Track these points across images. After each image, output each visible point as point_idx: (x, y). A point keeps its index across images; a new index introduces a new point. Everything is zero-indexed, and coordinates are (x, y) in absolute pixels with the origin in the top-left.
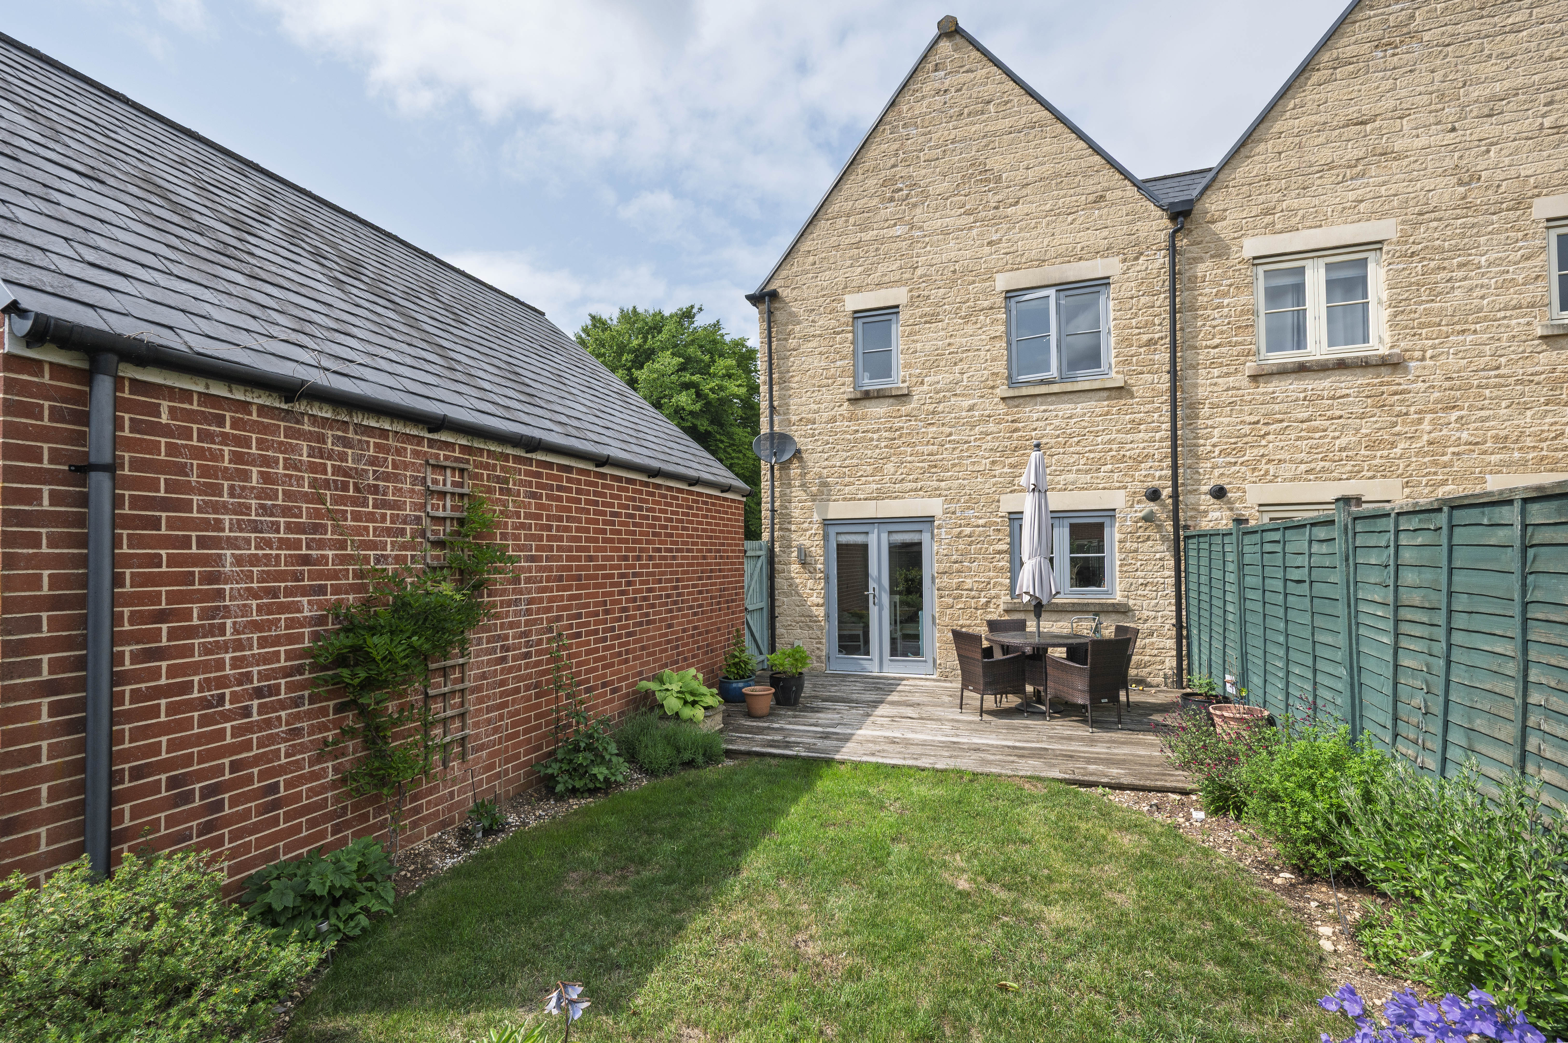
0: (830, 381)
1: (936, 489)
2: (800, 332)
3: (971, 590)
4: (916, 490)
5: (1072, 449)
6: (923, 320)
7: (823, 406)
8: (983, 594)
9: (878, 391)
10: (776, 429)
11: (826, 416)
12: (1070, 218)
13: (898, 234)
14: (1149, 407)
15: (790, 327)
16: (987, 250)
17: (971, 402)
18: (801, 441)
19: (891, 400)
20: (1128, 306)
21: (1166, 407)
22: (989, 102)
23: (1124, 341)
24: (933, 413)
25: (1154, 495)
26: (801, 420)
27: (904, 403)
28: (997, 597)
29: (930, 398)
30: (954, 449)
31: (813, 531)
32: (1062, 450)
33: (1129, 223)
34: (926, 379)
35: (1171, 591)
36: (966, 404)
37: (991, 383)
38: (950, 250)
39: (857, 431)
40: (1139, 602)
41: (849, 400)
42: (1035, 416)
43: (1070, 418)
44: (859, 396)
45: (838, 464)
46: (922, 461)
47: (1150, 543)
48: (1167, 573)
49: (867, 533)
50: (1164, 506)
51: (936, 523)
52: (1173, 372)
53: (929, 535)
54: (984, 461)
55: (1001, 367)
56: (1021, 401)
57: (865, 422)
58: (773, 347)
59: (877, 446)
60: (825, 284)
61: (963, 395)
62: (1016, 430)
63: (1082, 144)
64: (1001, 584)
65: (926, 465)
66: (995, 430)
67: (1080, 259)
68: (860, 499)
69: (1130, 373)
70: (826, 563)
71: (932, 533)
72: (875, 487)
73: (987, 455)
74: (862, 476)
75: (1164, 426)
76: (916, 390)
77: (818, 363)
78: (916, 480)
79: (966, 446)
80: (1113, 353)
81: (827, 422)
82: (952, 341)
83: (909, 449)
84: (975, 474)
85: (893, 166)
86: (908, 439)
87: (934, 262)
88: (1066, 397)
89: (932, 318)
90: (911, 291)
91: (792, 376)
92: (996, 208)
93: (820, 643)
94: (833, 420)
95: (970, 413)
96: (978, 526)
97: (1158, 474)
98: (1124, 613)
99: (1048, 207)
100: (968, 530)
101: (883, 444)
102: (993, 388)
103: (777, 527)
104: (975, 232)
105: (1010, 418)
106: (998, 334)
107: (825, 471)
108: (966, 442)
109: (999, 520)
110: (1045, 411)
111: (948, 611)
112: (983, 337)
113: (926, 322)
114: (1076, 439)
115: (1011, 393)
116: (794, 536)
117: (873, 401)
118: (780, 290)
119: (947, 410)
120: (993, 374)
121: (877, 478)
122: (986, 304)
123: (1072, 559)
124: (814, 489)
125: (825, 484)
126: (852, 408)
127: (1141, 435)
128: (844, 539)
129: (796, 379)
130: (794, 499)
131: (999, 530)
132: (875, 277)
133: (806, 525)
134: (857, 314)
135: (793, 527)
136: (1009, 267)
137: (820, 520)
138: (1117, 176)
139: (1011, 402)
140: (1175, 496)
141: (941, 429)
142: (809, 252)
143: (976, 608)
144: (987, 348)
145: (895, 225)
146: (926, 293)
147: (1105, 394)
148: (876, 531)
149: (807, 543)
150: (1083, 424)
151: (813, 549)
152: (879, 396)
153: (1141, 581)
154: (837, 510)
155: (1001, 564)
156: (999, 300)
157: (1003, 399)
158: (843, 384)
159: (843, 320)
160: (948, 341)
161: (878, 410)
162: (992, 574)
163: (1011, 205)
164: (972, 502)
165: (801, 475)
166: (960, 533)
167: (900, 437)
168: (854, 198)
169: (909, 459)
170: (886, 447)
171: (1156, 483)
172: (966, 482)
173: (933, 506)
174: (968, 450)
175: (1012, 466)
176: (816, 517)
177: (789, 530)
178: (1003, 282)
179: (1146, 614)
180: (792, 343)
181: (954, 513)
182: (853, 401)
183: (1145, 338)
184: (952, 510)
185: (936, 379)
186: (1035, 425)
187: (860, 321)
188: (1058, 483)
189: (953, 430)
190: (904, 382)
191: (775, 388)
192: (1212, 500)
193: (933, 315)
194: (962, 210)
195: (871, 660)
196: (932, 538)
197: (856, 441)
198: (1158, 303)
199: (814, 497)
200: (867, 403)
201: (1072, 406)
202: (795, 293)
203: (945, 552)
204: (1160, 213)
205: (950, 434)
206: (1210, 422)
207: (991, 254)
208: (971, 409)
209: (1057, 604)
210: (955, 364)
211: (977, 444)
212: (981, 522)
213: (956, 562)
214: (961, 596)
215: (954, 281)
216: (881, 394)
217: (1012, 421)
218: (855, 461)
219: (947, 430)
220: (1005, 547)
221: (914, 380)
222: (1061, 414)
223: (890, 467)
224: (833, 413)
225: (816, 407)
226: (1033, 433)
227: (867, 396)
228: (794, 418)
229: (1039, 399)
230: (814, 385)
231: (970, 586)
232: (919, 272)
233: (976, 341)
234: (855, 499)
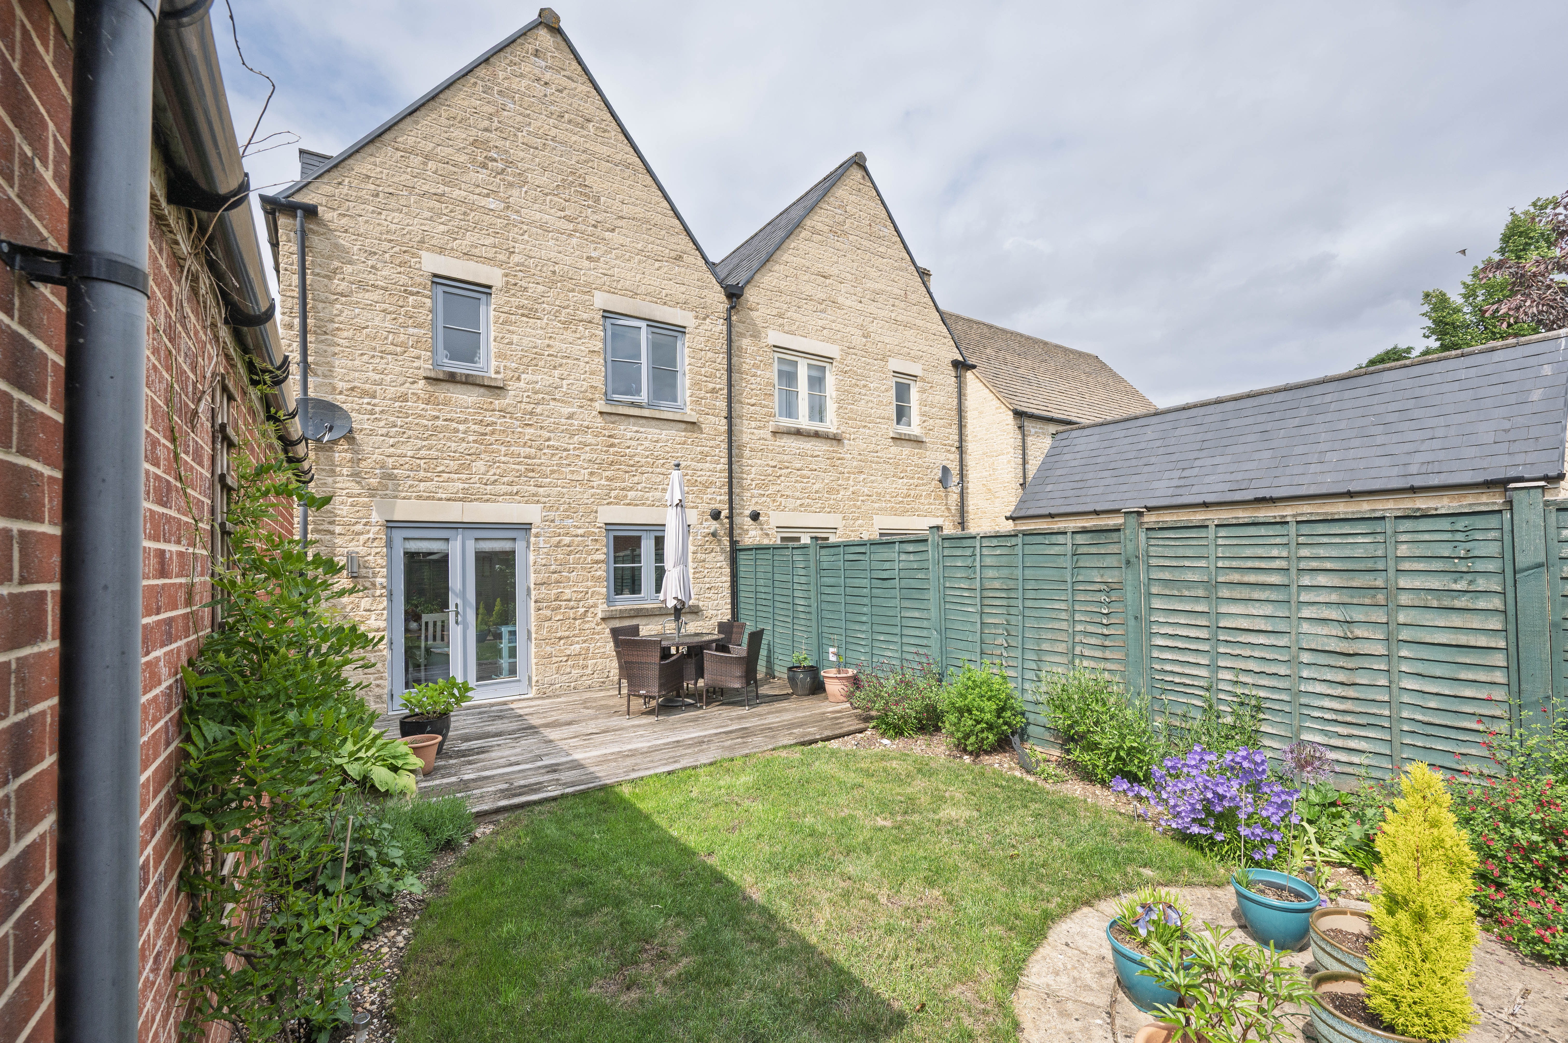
0: (399, 349)
1: (534, 495)
2: (352, 274)
3: (569, 600)
4: (511, 494)
5: (658, 470)
6: (520, 312)
7: (388, 378)
8: (581, 604)
9: (467, 376)
10: (311, 394)
11: (391, 391)
12: (657, 264)
13: (492, 207)
14: (712, 443)
15: (336, 264)
16: (586, 263)
17: (570, 410)
18: (353, 417)
19: (482, 390)
20: (699, 356)
21: (724, 446)
22: (589, 121)
23: (696, 384)
24: (531, 413)
25: (716, 515)
26: (352, 389)
27: (498, 397)
28: (595, 606)
29: (528, 397)
30: (553, 455)
31: (371, 535)
32: (650, 470)
33: (700, 288)
34: (523, 376)
35: (727, 593)
36: (566, 411)
37: (590, 396)
38: (548, 248)
39: (438, 417)
40: (706, 603)
41: (426, 378)
42: (629, 435)
43: (657, 441)
44: (441, 376)
45: (410, 453)
46: (518, 464)
47: (713, 554)
48: (724, 579)
49: (447, 540)
50: (722, 524)
51: (533, 531)
52: (729, 418)
53: (524, 544)
54: (583, 471)
55: (598, 381)
56: (617, 418)
57: (449, 409)
58: (308, 282)
59: (463, 440)
60: (393, 227)
61: (563, 401)
62: (612, 445)
63: (665, 204)
64: (599, 593)
65: (522, 468)
66: (593, 441)
67: (665, 303)
68: (440, 499)
69: (700, 412)
70: (390, 576)
71: (528, 543)
72: (461, 486)
73: (586, 465)
74: (443, 472)
75: (722, 460)
76: (512, 385)
77: (379, 321)
78: (510, 484)
79: (565, 453)
80: (688, 393)
81: (394, 400)
82: (551, 343)
83: (503, 449)
84: (574, 484)
85: (486, 130)
86: (502, 437)
87: (532, 254)
88: (653, 423)
89: (530, 313)
90: (506, 275)
91: (338, 329)
92: (595, 226)
93: (381, 678)
94: (404, 398)
95: (570, 421)
96: (577, 536)
97: (718, 498)
98: (696, 613)
99: (639, 246)
100: (567, 540)
101: (471, 438)
102: (591, 400)
103: (310, 527)
104: (574, 241)
105: (607, 433)
106: (596, 349)
107: (391, 460)
108: (565, 450)
109: (597, 530)
110: (637, 432)
111: (547, 624)
112: (583, 348)
113: (523, 315)
114: (662, 461)
115: (608, 409)
116: (339, 541)
117: (459, 386)
118: (320, 209)
119: (546, 413)
120: (592, 387)
121: (464, 476)
122: (585, 316)
123: (656, 567)
124: (374, 482)
125: (391, 477)
126: (430, 388)
127: (708, 465)
128: (413, 546)
129: (345, 334)
130: (339, 492)
131: (596, 540)
132: (464, 244)
133: (359, 528)
134: (437, 279)
135: (338, 529)
136: (606, 288)
137: (381, 521)
138: (691, 244)
139: (608, 418)
140: (730, 517)
141: (539, 432)
142: (369, 177)
143: (575, 619)
144: (587, 359)
145: (488, 196)
146: (524, 284)
147: (683, 426)
148: (460, 537)
149: (362, 550)
150: (667, 449)
151: (370, 558)
152: (469, 382)
153: (708, 586)
154: (408, 510)
155: (598, 573)
156: (598, 317)
157: (601, 413)
158: (418, 358)
159: (418, 280)
160: (547, 342)
161: (467, 398)
162: (589, 584)
163: (608, 230)
164: (571, 511)
165: (351, 461)
166: (559, 542)
167: (493, 433)
168: (435, 140)
169: (503, 459)
170: (475, 441)
171: (718, 506)
172: (565, 490)
173: (531, 513)
174: (567, 458)
175: (609, 479)
176: (375, 517)
177: (332, 533)
178: (601, 300)
179: (711, 612)
180: (340, 285)
181: (553, 521)
182: (431, 380)
183: (711, 386)
184: (551, 518)
185: (535, 378)
186: (629, 443)
187: (440, 289)
188: (647, 499)
189: (552, 435)
190: (497, 372)
191: (310, 338)
192: (752, 522)
193: (531, 310)
194: (563, 214)
196: (528, 547)
197: (435, 428)
198: (718, 360)
199: (372, 492)
200: (451, 387)
201: (658, 431)
202: (344, 221)
203: (544, 562)
204: (720, 288)
205: (549, 439)
206: (750, 462)
207: (590, 269)
208: (570, 417)
209: (647, 609)
210: (555, 367)
211: (576, 453)
212: (580, 531)
213: (555, 572)
214: (560, 607)
215: (554, 282)
216: (470, 380)
217: (609, 436)
218: (434, 453)
219: (547, 435)
220: (603, 557)
221: (510, 374)
222: (649, 437)
223: (479, 466)
224: (403, 389)
225: (377, 377)
226: (627, 451)
227: (452, 378)
228: (341, 385)
229: (632, 420)
230: (375, 349)
231: (569, 597)
232: (516, 258)
233: (575, 350)
234: (433, 498)
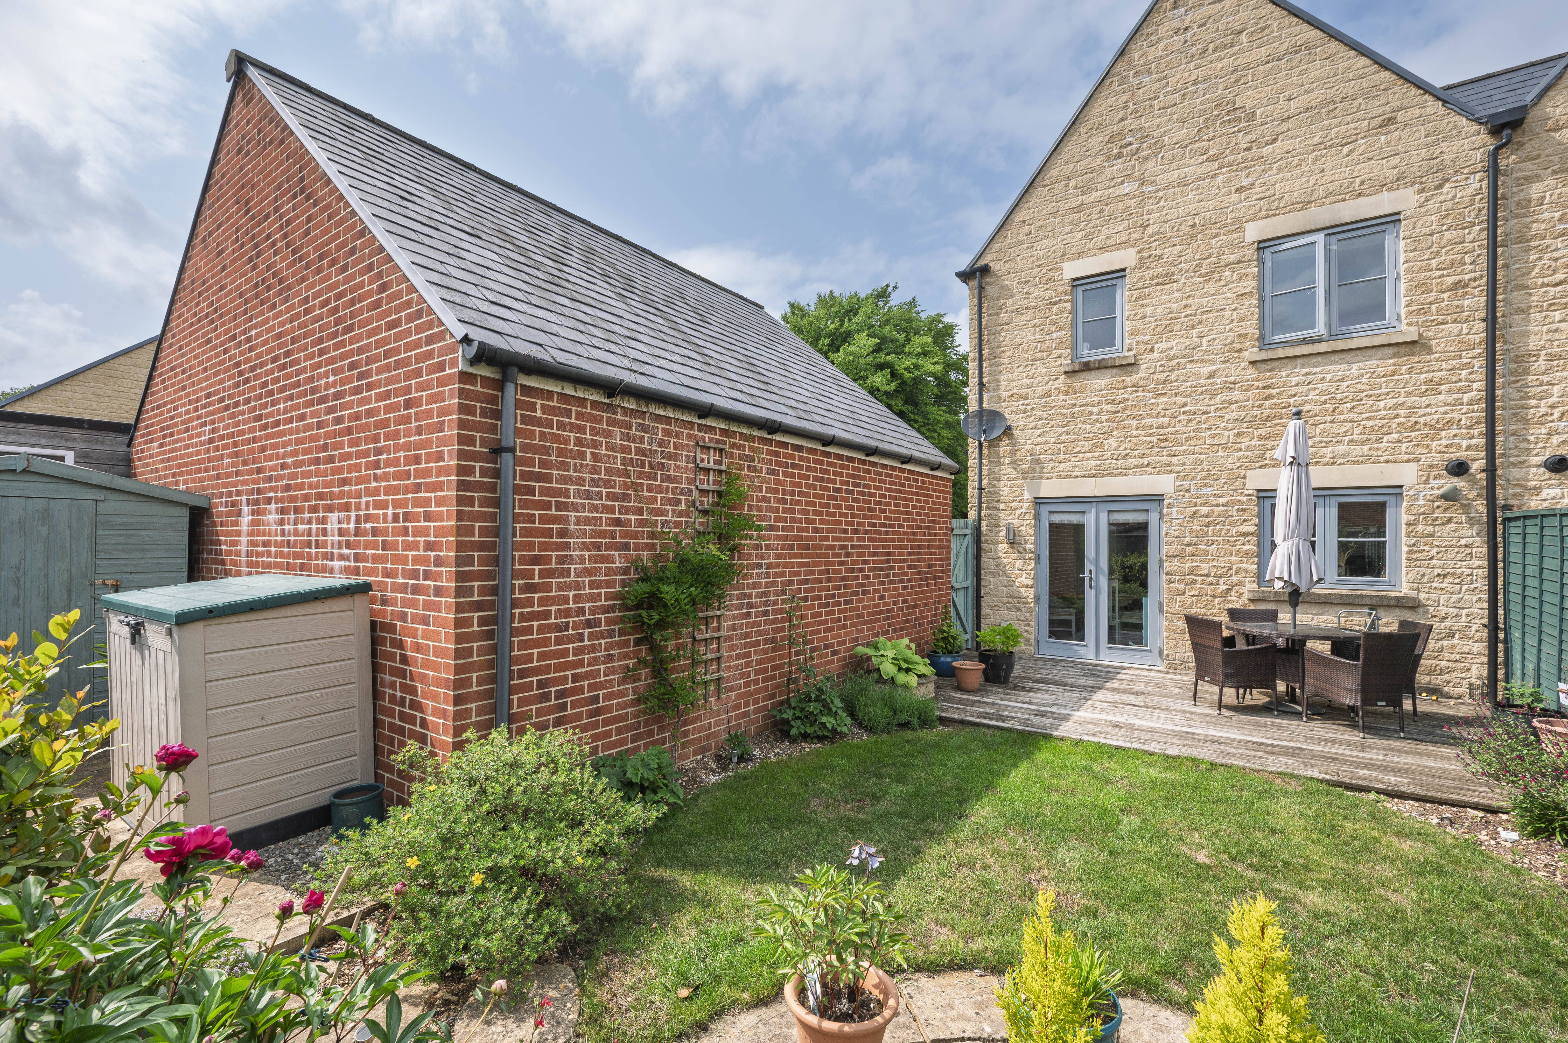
0: (1045, 354)
1: (1166, 465)
2: (1012, 305)
3: (1208, 575)
4: (1142, 466)
5: (1342, 417)
6: (1154, 282)
7: (1036, 381)
8: (1222, 581)
9: (1100, 361)
10: (985, 406)
11: (1039, 390)
12: (1345, 150)
13: (1126, 191)
14: (1454, 363)
15: (1002, 301)
16: (1235, 197)
17: (1212, 368)
18: (1012, 418)
19: (1115, 371)
20: (1425, 245)
21: (1479, 364)
22: (1240, 32)
23: (1420, 287)
24: (1165, 382)
25: (1459, 469)
26: (1012, 396)
27: (1130, 373)
28: (1241, 584)
29: (1161, 366)
30: (1189, 421)
31: (1023, 510)
32: (1329, 419)
33: (1428, 146)
34: (1156, 346)
35: (1482, 585)
36: (1206, 370)
37: (1238, 346)
38: (1190, 201)
39: (1075, 405)
40: (1434, 597)
41: (1066, 373)
42: (1294, 380)
43: (1342, 380)
44: (1077, 368)
45: (1052, 440)
46: (1150, 435)
47: (1452, 526)
48: (1476, 563)
49: (1084, 512)
50: (1473, 481)
51: (1166, 502)
52: (1491, 320)
53: (1157, 515)
54: (1226, 433)
55: (1251, 328)
56: (1276, 363)
57: (1084, 395)
58: (984, 323)
59: (1097, 421)
60: (1041, 253)
61: (1202, 361)
62: (1269, 397)
63: (1364, 61)
64: (1246, 571)
65: (1154, 439)
66: (1242, 398)
67: (1359, 195)
68: (1076, 477)
69: (1427, 325)
70: (1037, 543)
71: (1161, 513)
72: (1094, 463)
73: (1231, 426)
74: (1079, 452)
75: (1475, 386)
76: (1144, 359)
77: (1031, 336)
78: (1142, 456)
79: (1204, 417)
80: (1404, 301)
81: (1041, 397)
82: (1189, 302)
83: (1135, 423)
84: (1214, 449)
85: (1122, 120)
86: (1135, 412)
87: (1168, 217)
88: (1336, 357)
89: (1166, 279)
90: (1140, 252)
91: (1003, 352)
92: (1248, 149)
93: (1029, 625)
94: (1048, 394)
95: (1211, 381)
96: (1218, 505)
97: (1465, 443)
98: (1412, 608)
99: (1316, 140)
100: (1205, 510)
101: (1104, 418)
102: (1239, 351)
103: (984, 505)
104: (1220, 179)
105: (1261, 384)
106: (1247, 291)
107: (1038, 448)
108: (1204, 413)
109: (1245, 499)
110: (1307, 374)
111: (1179, 598)
112: (1229, 295)
113: (1157, 284)
114: (1349, 405)
115: (1263, 356)
116: (1002, 515)
117: (1093, 372)
118: (991, 265)
119: (1182, 378)
120: (1240, 336)
121: (1097, 454)
122: (1232, 258)
123: (1339, 542)
124: (1025, 467)
125: (1037, 462)
126: (1069, 381)
127: (1442, 397)
128: (1057, 519)
129: (1008, 354)
130: (1003, 478)
131: (1244, 510)
132: (1098, 241)
133: (1015, 504)
134: (1076, 282)
135: (1002, 506)
136: (1263, 213)
137: (1031, 498)
138: (1414, 91)
139: (1263, 366)
140: (1491, 469)
141: (1174, 399)
142: (1024, 221)
143: (1213, 596)
144: (1233, 307)
145: (1123, 182)
146: (1158, 252)
147: (1391, 351)
148: (1094, 510)
149: (1017, 522)
150: (1359, 387)
151: (1023, 528)
152: (1102, 366)
153: (1437, 571)
154: (1049, 488)
155: (1246, 548)
156: (1250, 253)
157: (1253, 363)
158: (1060, 357)
159: (1060, 289)
160: (1184, 302)
161: (1099, 381)
162: (1233, 559)
163: (1267, 144)
164: (1210, 479)
165: (1011, 452)
166: (1195, 513)
167: (1125, 409)
168: (1075, 160)
169: (1134, 433)
170: (1107, 420)
171: (1462, 455)
172: (1203, 457)
173: (1164, 484)
174: (1206, 421)
175: (1261, 438)
176: (1027, 496)
177: (998, 509)
178: (1253, 232)
179: (1443, 611)
180: (1004, 317)
181: (1188, 491)
182: (1070, 373)
183: (1450, 280)
184: (1186, 487)
185: (1169, 345)
186: (1294, 390)
187: (1080, 289)
188: (1324, 456)
189: (1189, 400)
190: (1130, 350)
191: (985, 364)
192: (1548, 474)
193: (1166, 275)
194: (1205, 157)
195: (1086, 646)
196: (1161, 518)
197: (1073, 415)
198: (1471, 237)
199: (1024, 475)
200: (1086, 375)
201: (1346, 366)
202: (1008, 265)
203: (1176, 533)
204: (1475, 127)
205: (1185, 405)
206: (1546, 378)
207: (1240, 202)
208: (1212, 375)
209: (1319, 595)
210: (1193, 327)
211: (1218, 414)
212: (1222, 501)
213: (1190, 545)
214: (1195, 582)
215: (1193, 237)
216: (1103, 364)
217: (1264, 388)
218: (1071, 437)
219: (1181, 400)
220: (1252, 529)
221: (1142, 347)
222: (1328, 377)
223: (1112, 442)
224: (1047, 387)
225: (1028, 382)
226: (1292, 400)
227: (1087, 367)
228: (1004, 394)
229: (1300, 361)
230: (1027, 359)
231: (1206, 572)
232: (1150, 230)
233: (1219, 300)
234: (1070, 477)
